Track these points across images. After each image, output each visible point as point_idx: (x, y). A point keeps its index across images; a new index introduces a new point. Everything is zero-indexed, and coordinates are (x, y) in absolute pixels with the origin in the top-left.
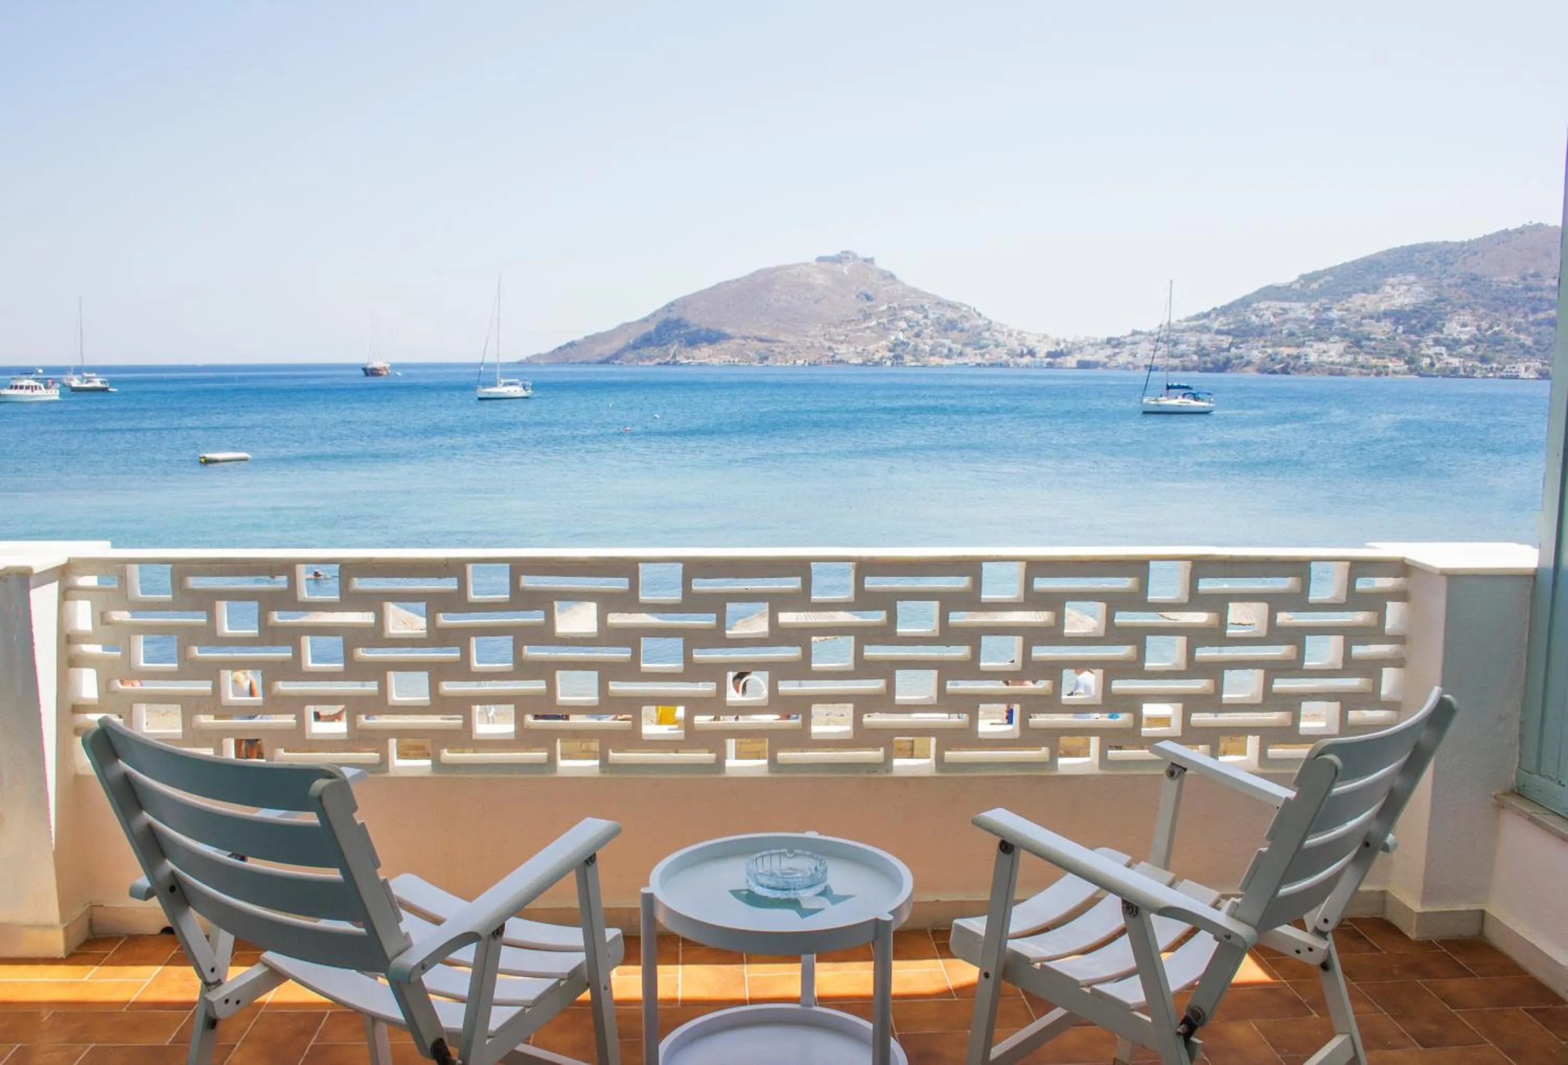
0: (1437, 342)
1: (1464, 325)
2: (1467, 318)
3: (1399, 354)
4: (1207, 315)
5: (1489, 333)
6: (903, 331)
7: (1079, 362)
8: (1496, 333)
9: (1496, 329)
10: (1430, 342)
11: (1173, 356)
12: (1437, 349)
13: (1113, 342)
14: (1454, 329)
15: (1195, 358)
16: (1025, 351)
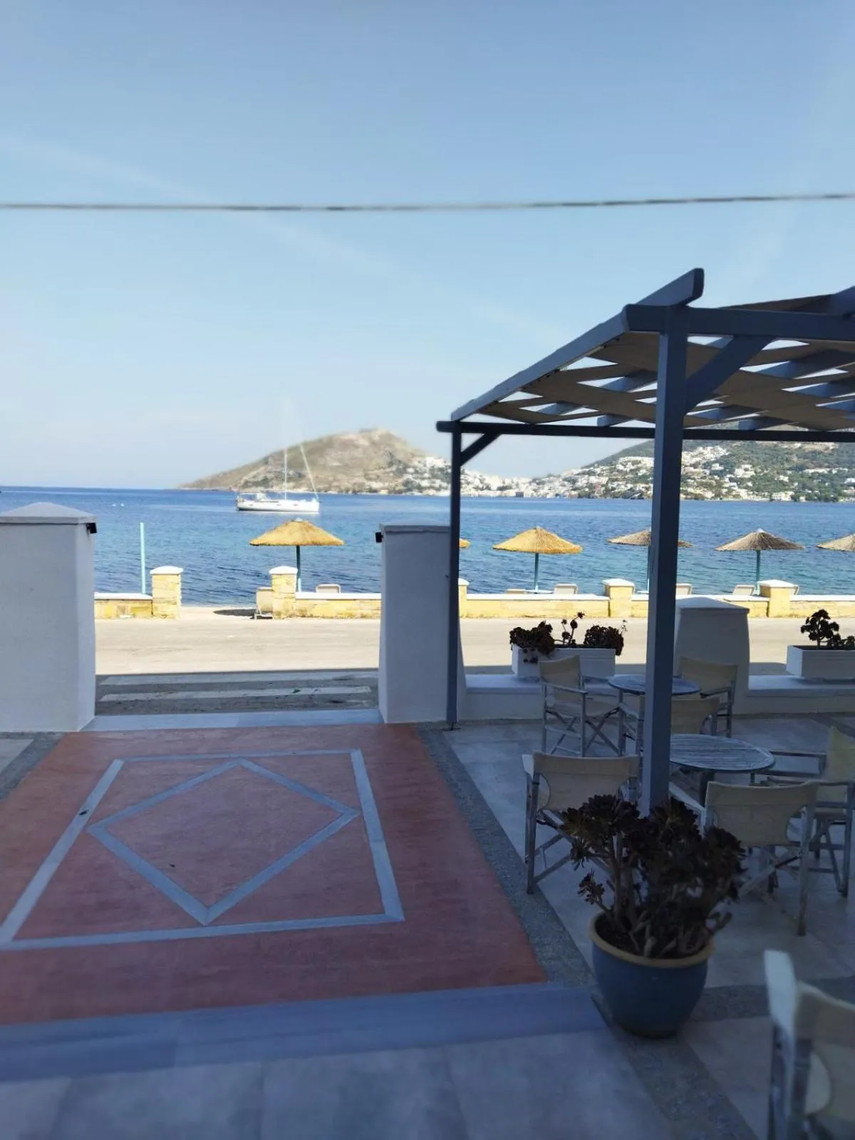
0: (731, 480)
1: (746, 470)
2: (748, 466)
3: (708, 486)
4: (592, 465)
5: (762, 474)
6: (412, 474)
7: (517, 493)
8: (765, 474)
9: (765, 472)
10: (727, 480)
11: (574, 490)
12: (732, 484)
13: (537, 481)
14: (739, 472)
15: (587, 490)
16: (485, 487)
